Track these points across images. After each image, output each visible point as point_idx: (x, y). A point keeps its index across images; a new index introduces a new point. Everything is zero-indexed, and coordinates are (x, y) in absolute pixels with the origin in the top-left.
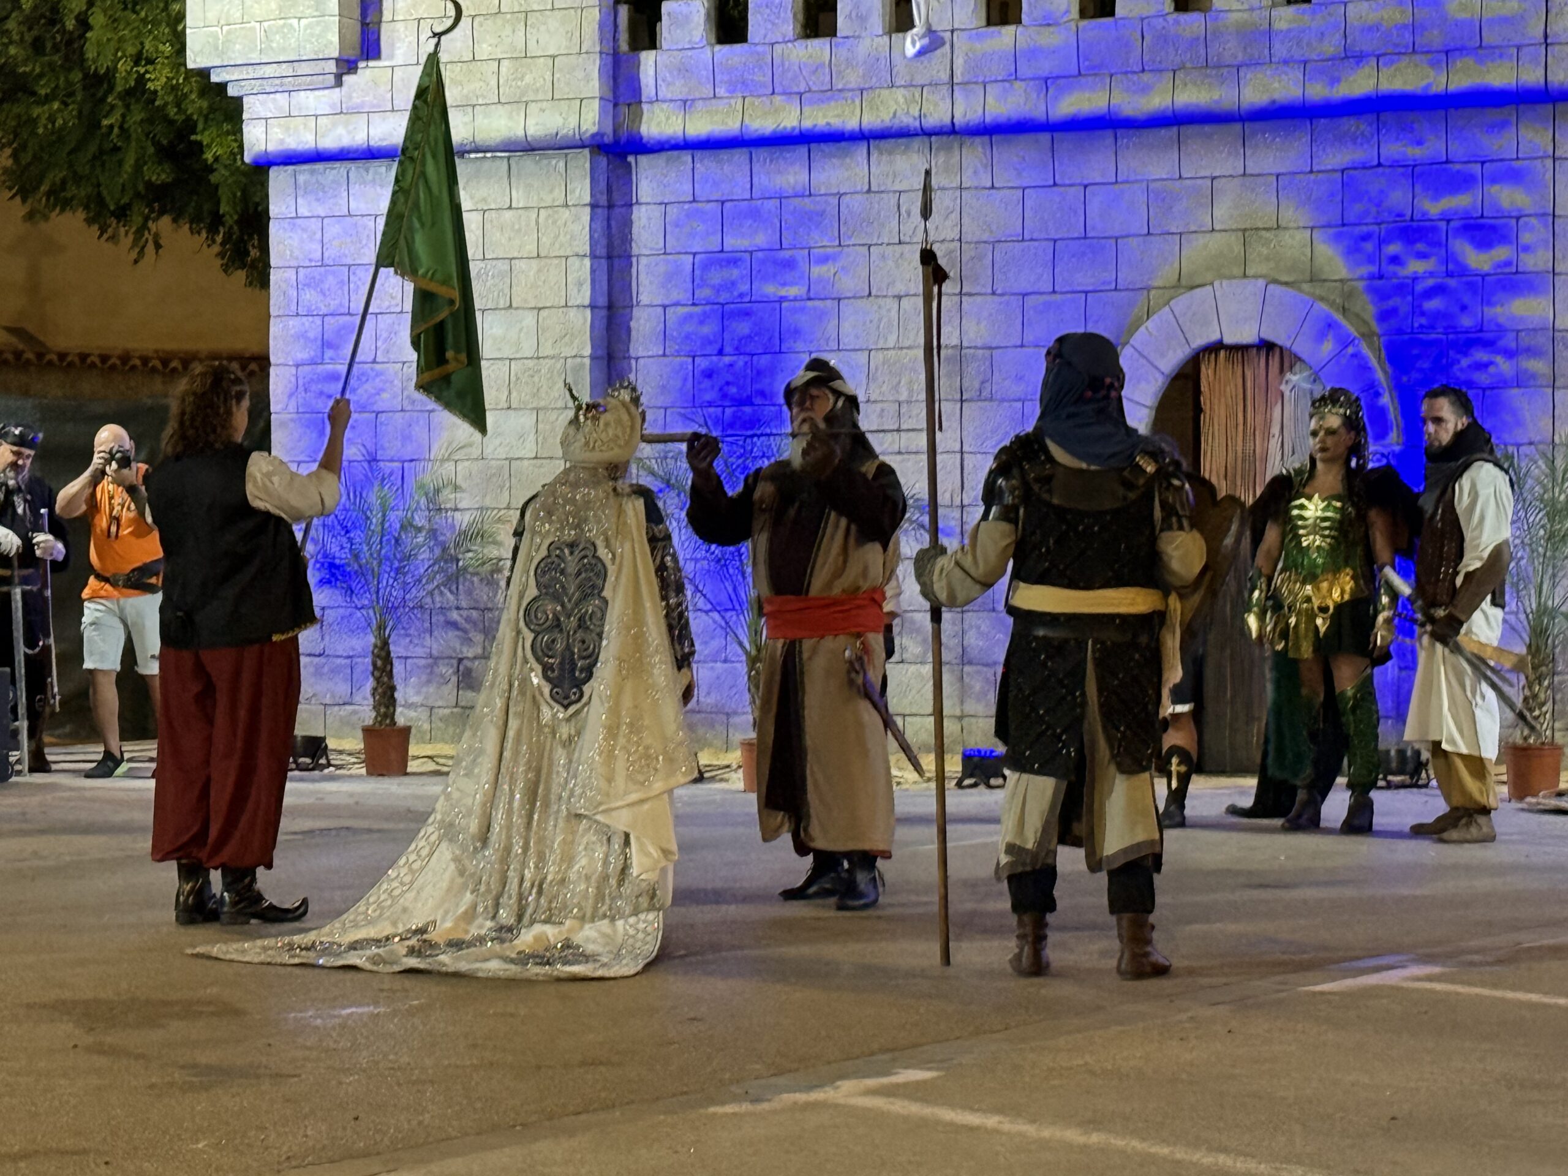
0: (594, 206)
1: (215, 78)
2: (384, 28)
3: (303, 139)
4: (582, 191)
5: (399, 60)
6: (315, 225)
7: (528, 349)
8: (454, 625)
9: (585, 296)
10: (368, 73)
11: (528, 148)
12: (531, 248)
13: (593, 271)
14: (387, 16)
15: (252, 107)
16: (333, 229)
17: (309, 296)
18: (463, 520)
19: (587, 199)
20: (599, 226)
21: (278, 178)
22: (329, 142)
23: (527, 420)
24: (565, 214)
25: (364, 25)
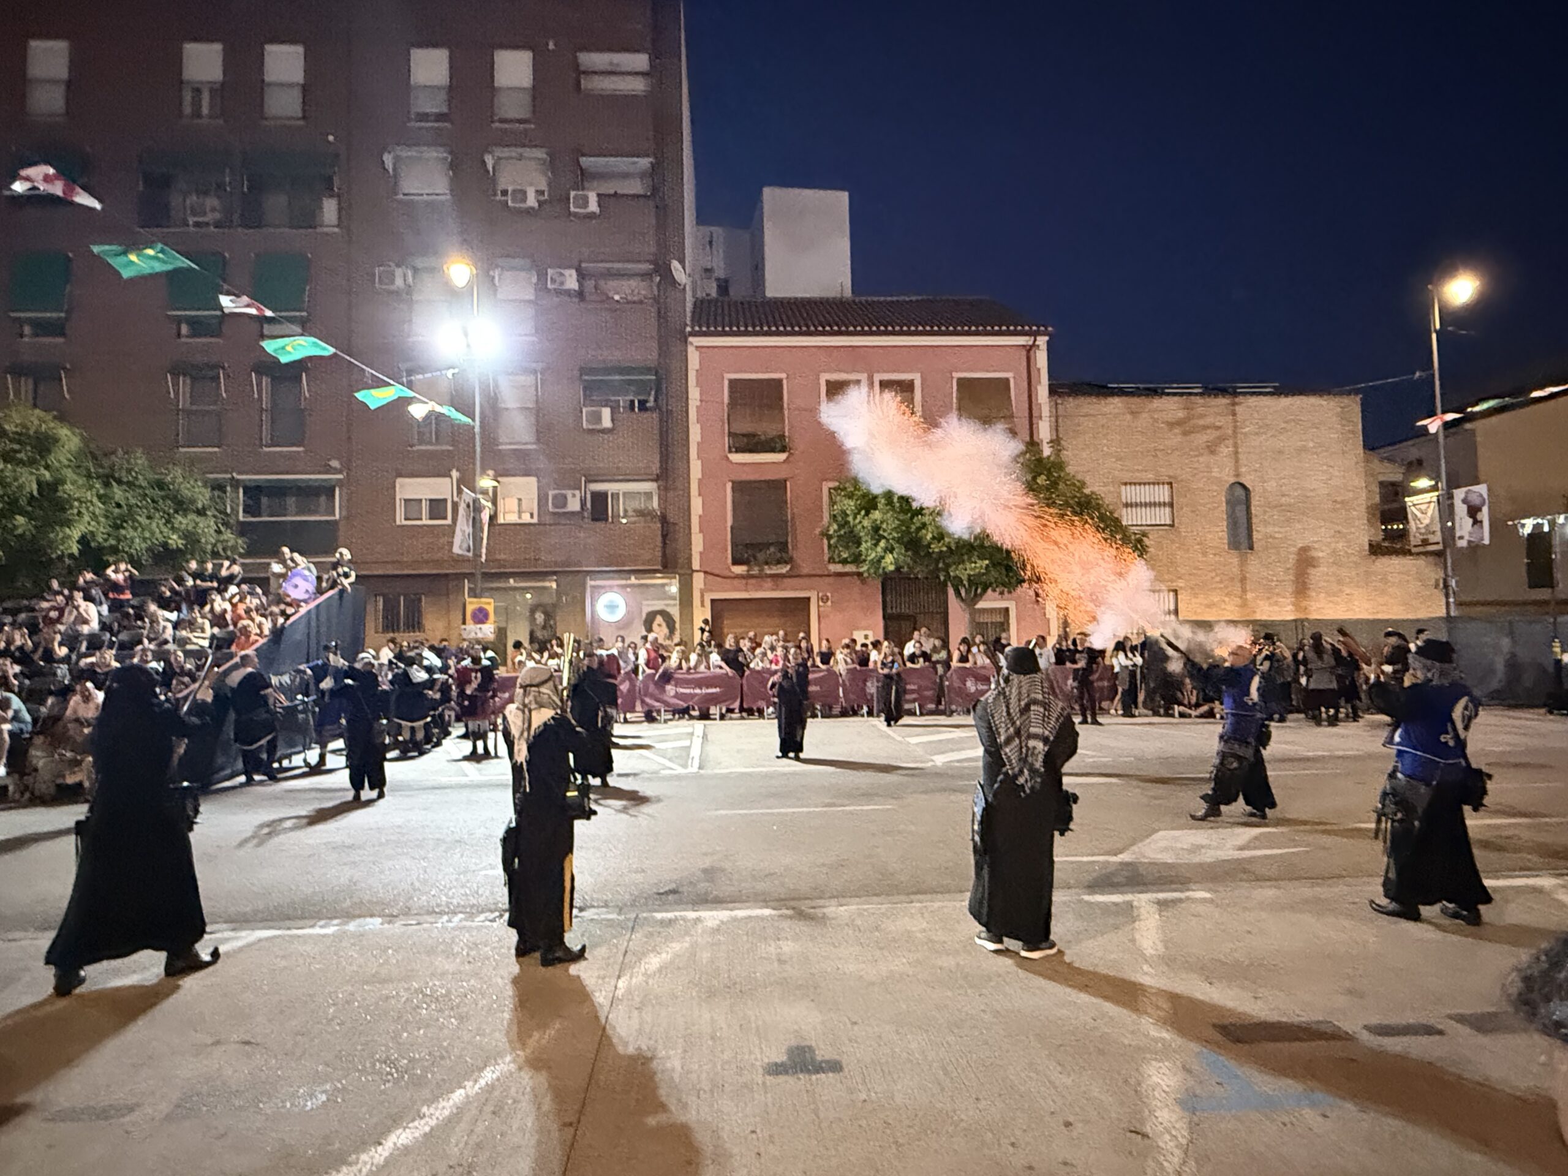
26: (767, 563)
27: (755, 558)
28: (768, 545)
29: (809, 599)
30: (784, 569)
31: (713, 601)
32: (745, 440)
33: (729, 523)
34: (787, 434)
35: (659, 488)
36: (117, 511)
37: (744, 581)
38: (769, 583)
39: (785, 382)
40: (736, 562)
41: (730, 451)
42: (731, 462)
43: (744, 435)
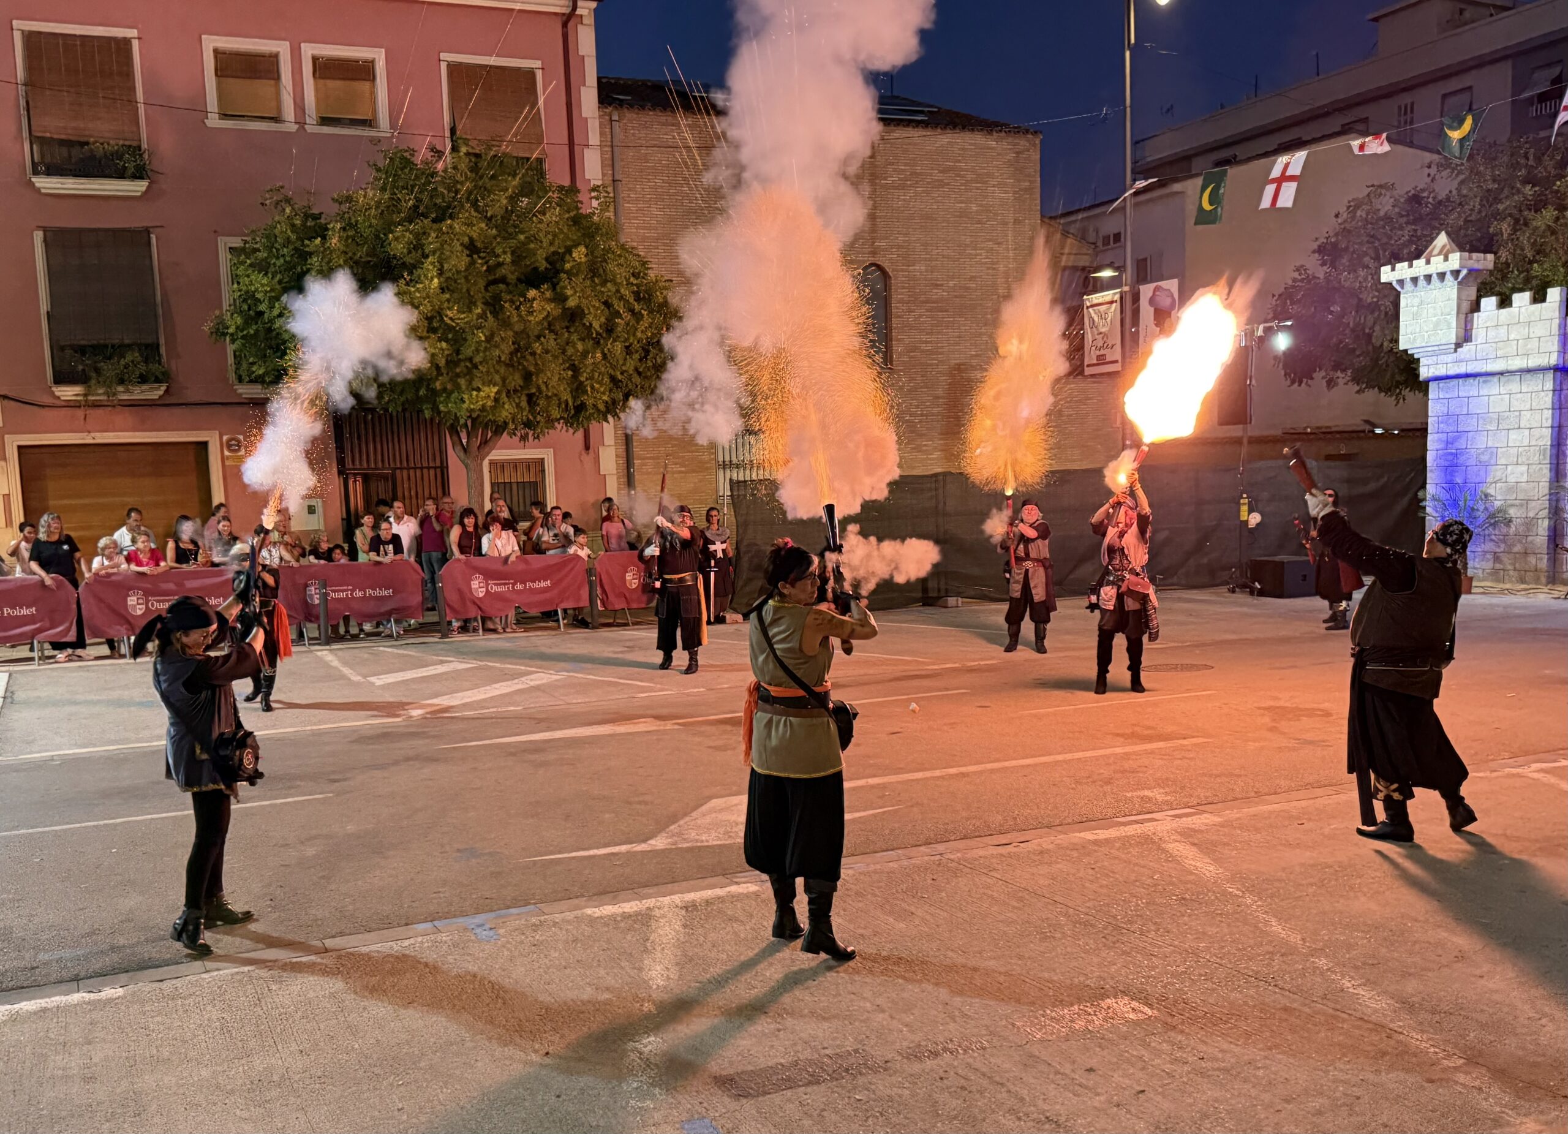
0: (1554, 391)
1: (1410, 352)
2: (1474, 331)
3: (1442, 371)
4: (1549, 385)
5: (1479, 341)
6: (1446, 401)
7: (1526, 443)
8: (1492, 540)
9: (1549, 423)
10: (1466, 348)
11: (1529, 371)
12: (1528, 407)
13: (1553, 414)
14: (1475, 326)
15: (1423, 361)
16: (1453, 403)
17: (1442, 425)
18: (1497, 504)
19: (1551, 388)
20: (1556, 398)
21: (1432, 386)
22: (1452, 372)
23: (1524, 468)
24: (1543, 394)
25: (1466, 330)
26: (121, 382)
27: (98, 371)
28: (120, 350)
29: (205, 444)
30: (156, 392)
31: (19, 447)
32: (64, 151)
33: (44, 306)
34: (145, 146)
37: (80, 413)
38: (125, 417)
39: (135, 44)
40: (62, 378)
41: (36, 173)
42: (38, 190)
43: (62, 143)
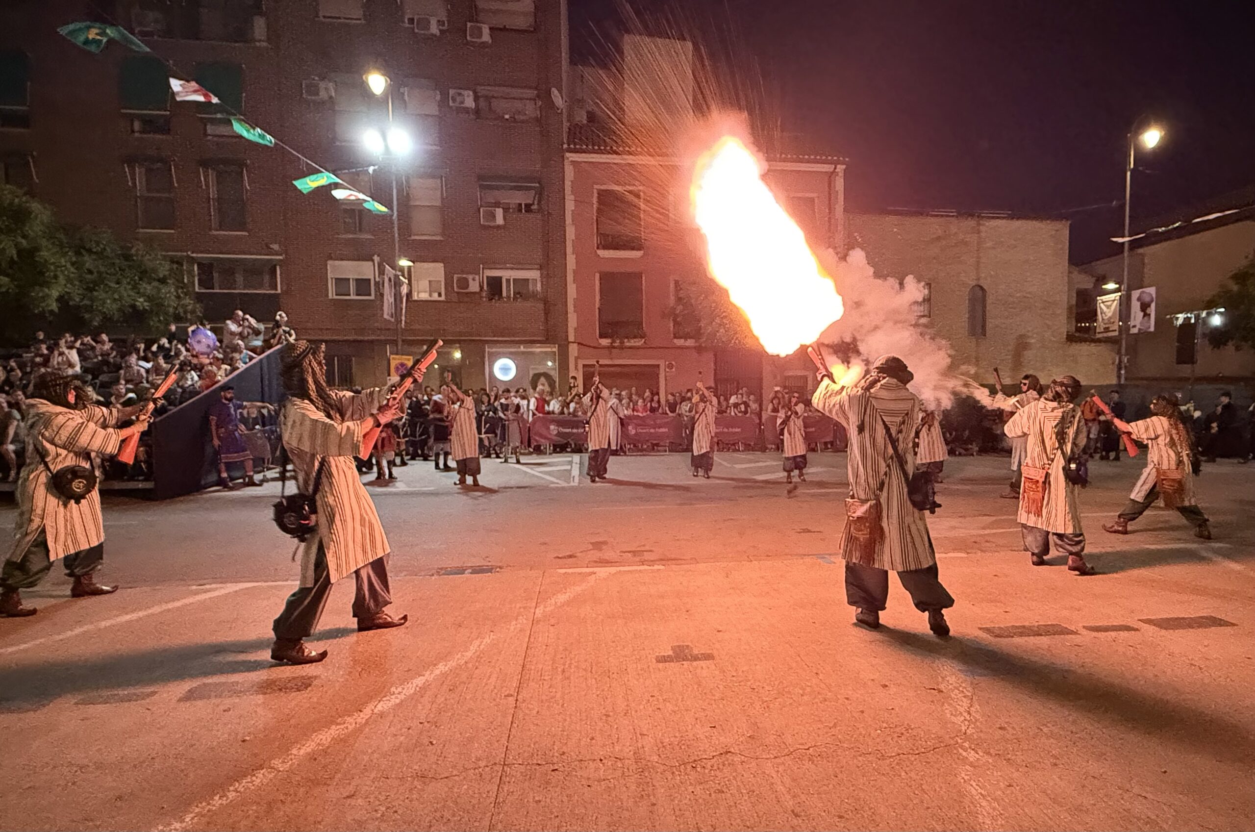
26: (626, 338)
27: (617, 333)
28: (627, 323)
29: (658, 366)
30: (639, 342)
31: (584, 366)
32: (610, 240)
33: (597, 305)
34: (642, 236)
35: (542, 274)
36: (89, 276)
37: (609, 351)
38: (628, 353)
39: (641, 194)
40: (601, 336)
41: (598, 248)
42: (599, 257)
43: (610, 236)
